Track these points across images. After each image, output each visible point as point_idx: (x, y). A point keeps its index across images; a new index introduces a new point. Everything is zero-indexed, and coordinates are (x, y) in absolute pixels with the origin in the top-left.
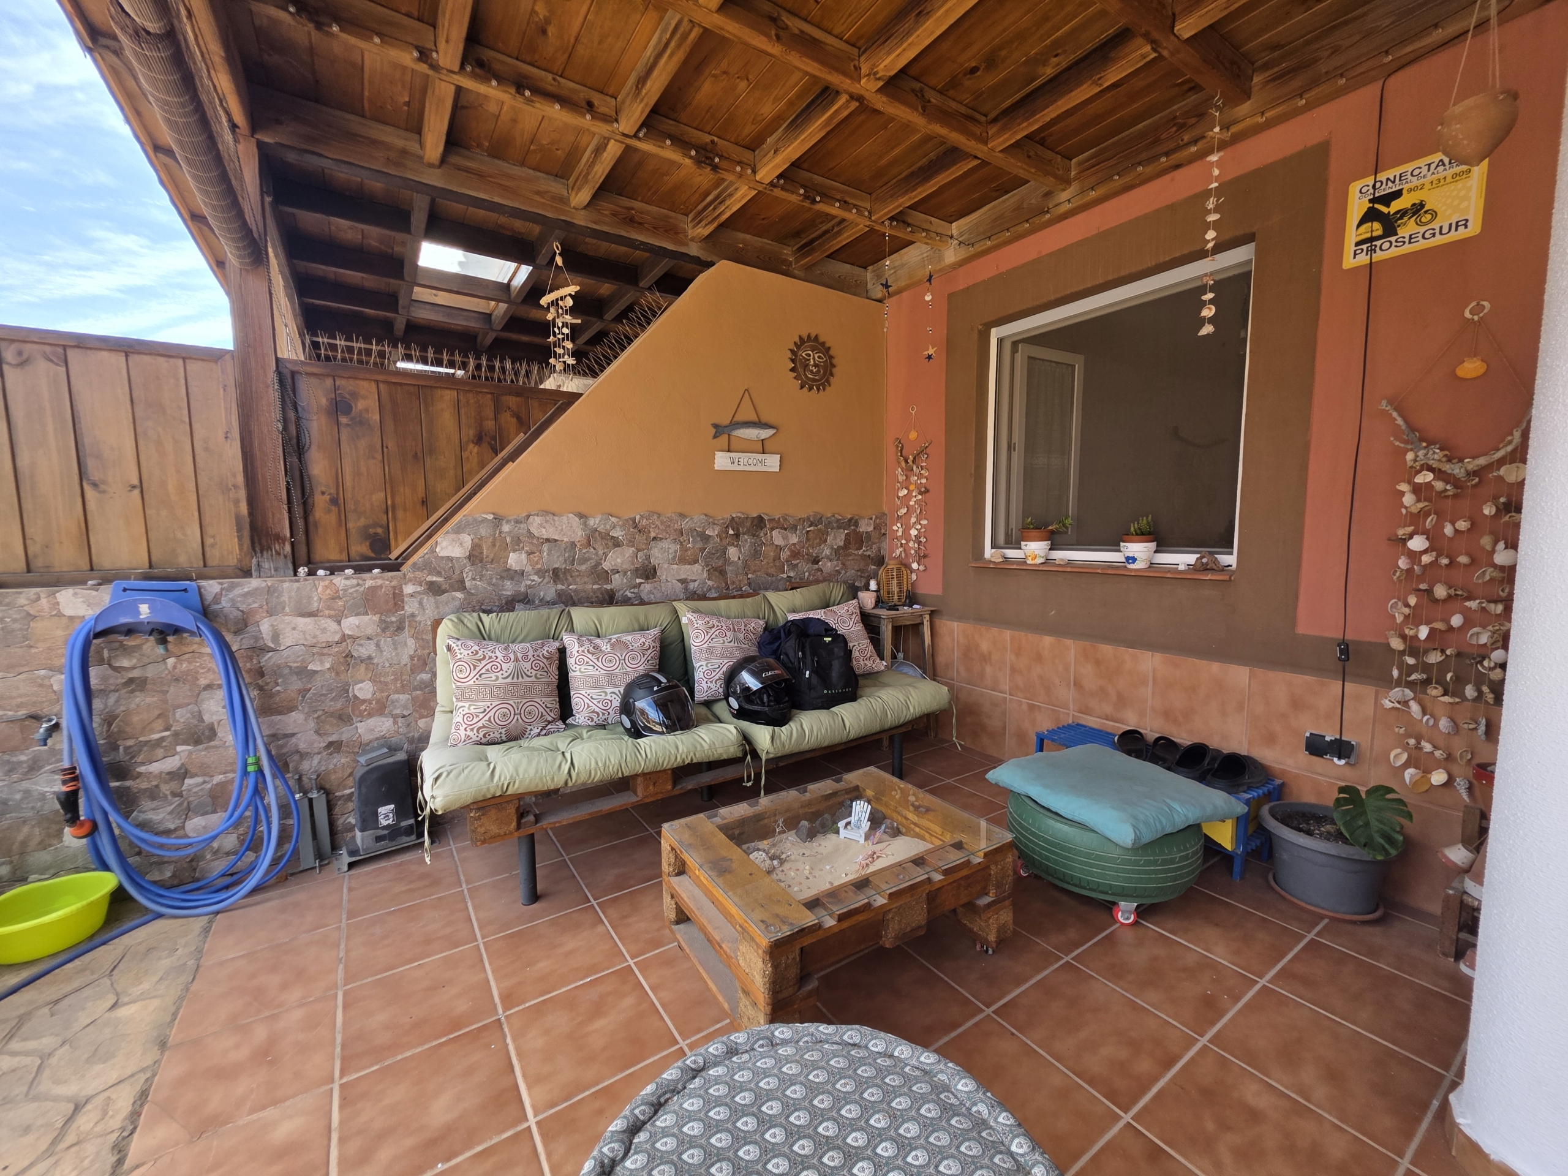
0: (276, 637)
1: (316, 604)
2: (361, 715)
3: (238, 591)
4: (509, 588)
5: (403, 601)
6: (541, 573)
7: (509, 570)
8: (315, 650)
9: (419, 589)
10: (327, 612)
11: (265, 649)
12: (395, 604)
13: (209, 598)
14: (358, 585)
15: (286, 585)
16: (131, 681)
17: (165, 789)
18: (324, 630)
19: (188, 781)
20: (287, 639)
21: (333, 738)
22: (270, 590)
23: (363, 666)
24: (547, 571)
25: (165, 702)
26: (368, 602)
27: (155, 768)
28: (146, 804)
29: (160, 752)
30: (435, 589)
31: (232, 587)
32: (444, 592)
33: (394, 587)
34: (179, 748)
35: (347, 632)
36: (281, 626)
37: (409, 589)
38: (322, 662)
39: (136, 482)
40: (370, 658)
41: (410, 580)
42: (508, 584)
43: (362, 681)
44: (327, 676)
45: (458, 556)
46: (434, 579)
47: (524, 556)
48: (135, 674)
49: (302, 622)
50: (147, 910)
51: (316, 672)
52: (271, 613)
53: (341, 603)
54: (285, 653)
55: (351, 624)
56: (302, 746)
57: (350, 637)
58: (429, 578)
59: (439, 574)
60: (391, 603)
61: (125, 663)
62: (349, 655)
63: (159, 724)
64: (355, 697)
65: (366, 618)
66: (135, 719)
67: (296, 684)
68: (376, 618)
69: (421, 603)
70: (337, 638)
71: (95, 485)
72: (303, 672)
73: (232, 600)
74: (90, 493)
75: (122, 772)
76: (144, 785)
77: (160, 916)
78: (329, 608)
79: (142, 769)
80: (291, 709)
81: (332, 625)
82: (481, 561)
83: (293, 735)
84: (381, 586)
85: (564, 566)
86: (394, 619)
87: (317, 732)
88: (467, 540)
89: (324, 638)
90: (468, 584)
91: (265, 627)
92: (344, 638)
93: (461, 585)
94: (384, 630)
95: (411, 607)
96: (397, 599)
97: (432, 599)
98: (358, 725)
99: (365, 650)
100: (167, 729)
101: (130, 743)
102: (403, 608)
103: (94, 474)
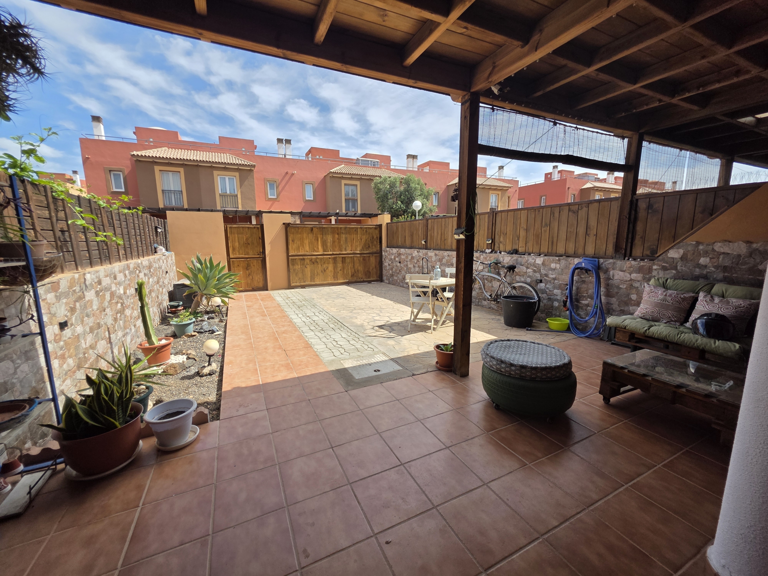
0: (613, 276)
1: (625, 269)
2: (631, 304)
3: (607, 262)
4: (697, 271)
5: (652, 271)
6: (716, 267)
7: (699, 264)
8: (622, 282)
9: (658, 268)
10: (628, 271)
11: (610, 279)
12: (649, 272)
13: (600, 263)
14: (638, 264)
15: (618, 262)
16: (583, 281)
17: (584, 308)
18: (626, 276)
19: (588, 308)
20: (616, 278)
21: (622, 308)
22: (614, 263)
23: (635, 289)
24: (721, 266)
25: (588, 287)
26: (640, 270)
27: (583, 302)
28: (580, 310)
29: (585, 299)
30: (664, 269)
31: (606, 261)
32: (668, 270)
33: (650, 266)
34: (588, 299)
35: (632, 278)
36: (615, 273)
37: (655, 267)
38: (624, 286)
39: (595, 234)
40: (638, 287)
41: (656, 264)
42: (697, 270)
43: (634, 294)
44: (624, 290)
45: (676, 257)
46: (665, 265)
47: (708, 259)
48: (584, 279)
49: (620, 273)
50: (571, 331)
51: (622, 288)
52: (613, 269)
53: (632, 269)
54: (615, 281)
55: (634, 276)
56: (614, 308)
57: (633, 280)
58: (663, 264)
59: (667, 263)
60: (648, 271)
61: (582, 276)
62: (632, 285)
63: (586, 292)
64: (631, 298)
65: (639, 275)
66: (582, 290)
67: (616, 290)
68: (642, 275)
69: (658, 273)
70: (629, 279)
71: (588, 235)
72: (618, 287)
73: (605, 265)
74: (587, 237)
75: (578, 301)
76: (581, 305)
77: (572, 333)
78: (628, 270)
79: (581, 301)
80: (613, 297)
81: (628, 275)
82: (686, 260)
83: (612, 304)
84: (645, 265)
85: (731, 265)
86: (647, 276)
87: (618, 305)
88: (681, 251)
89: (625, 279)
90: (678, 268)
91: (611, 273)
92: (631, 280)
93: (675, 268)
94: (644, 279)
95: (654, 273)
96: (650, 270)
97: (663, 272)
98: (630, 307)
99: (636, 285)
100: (587, 294)
101: (580, 295)
102: (652, 274)
103: (588, 233)
